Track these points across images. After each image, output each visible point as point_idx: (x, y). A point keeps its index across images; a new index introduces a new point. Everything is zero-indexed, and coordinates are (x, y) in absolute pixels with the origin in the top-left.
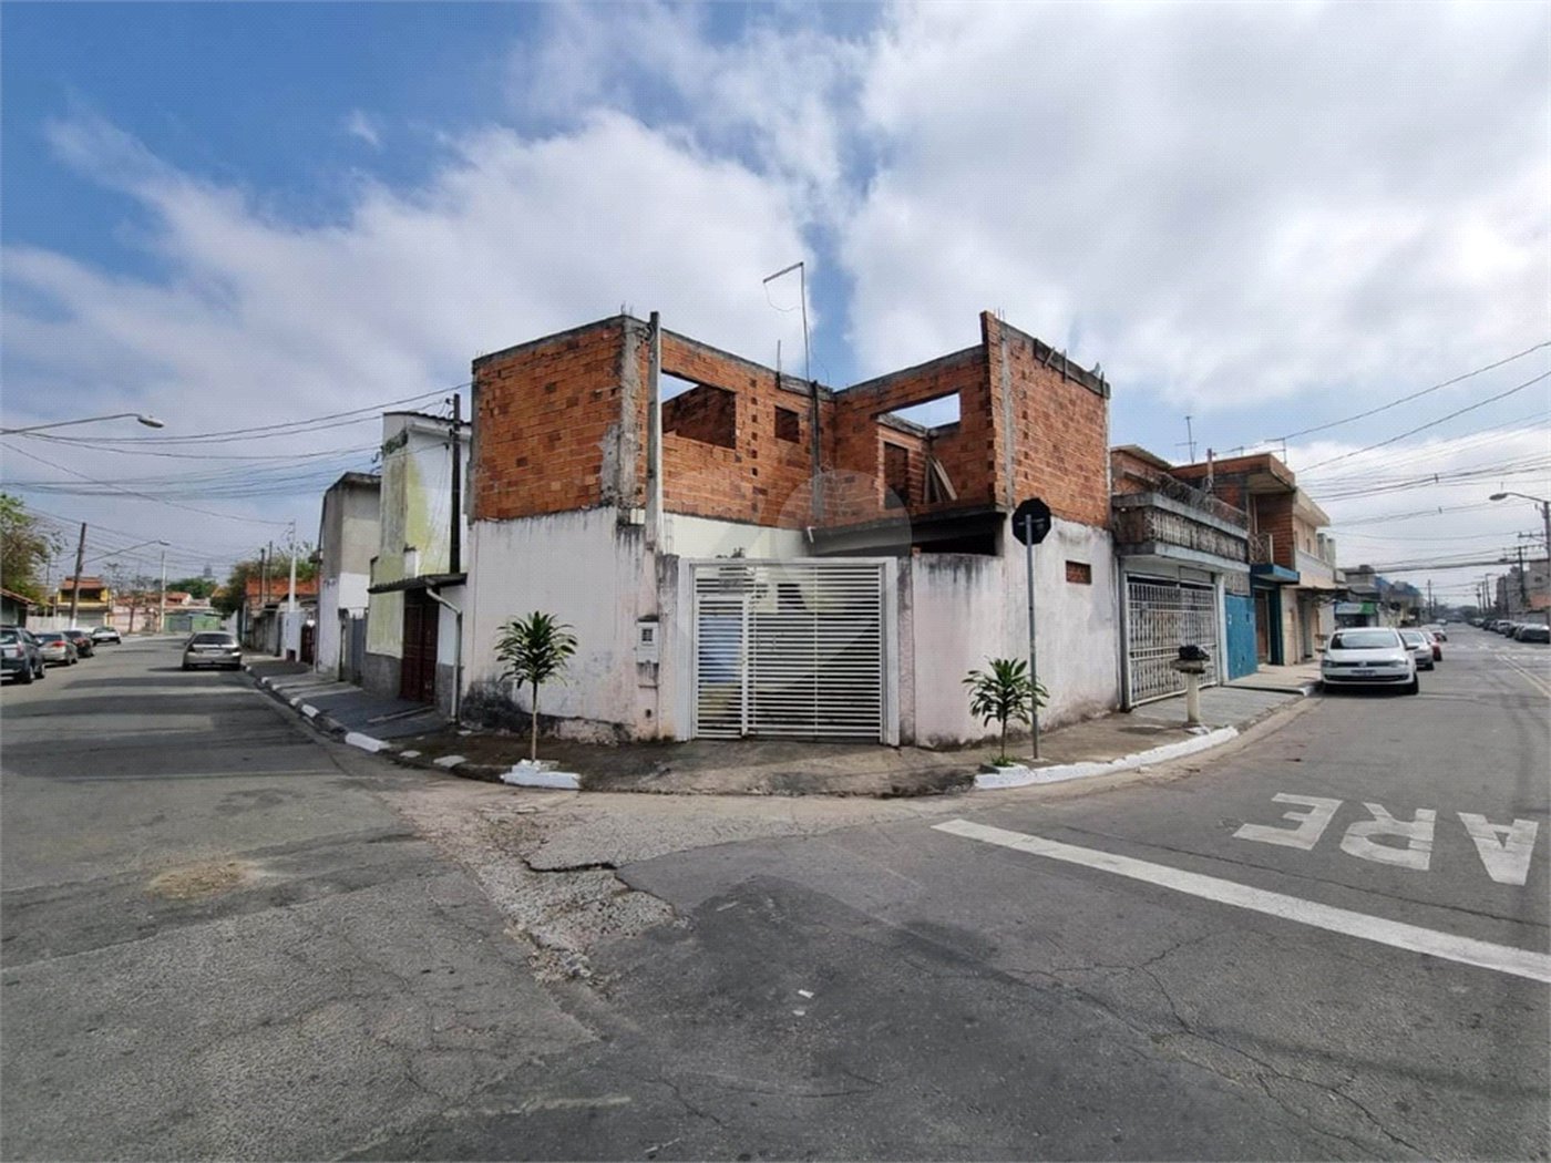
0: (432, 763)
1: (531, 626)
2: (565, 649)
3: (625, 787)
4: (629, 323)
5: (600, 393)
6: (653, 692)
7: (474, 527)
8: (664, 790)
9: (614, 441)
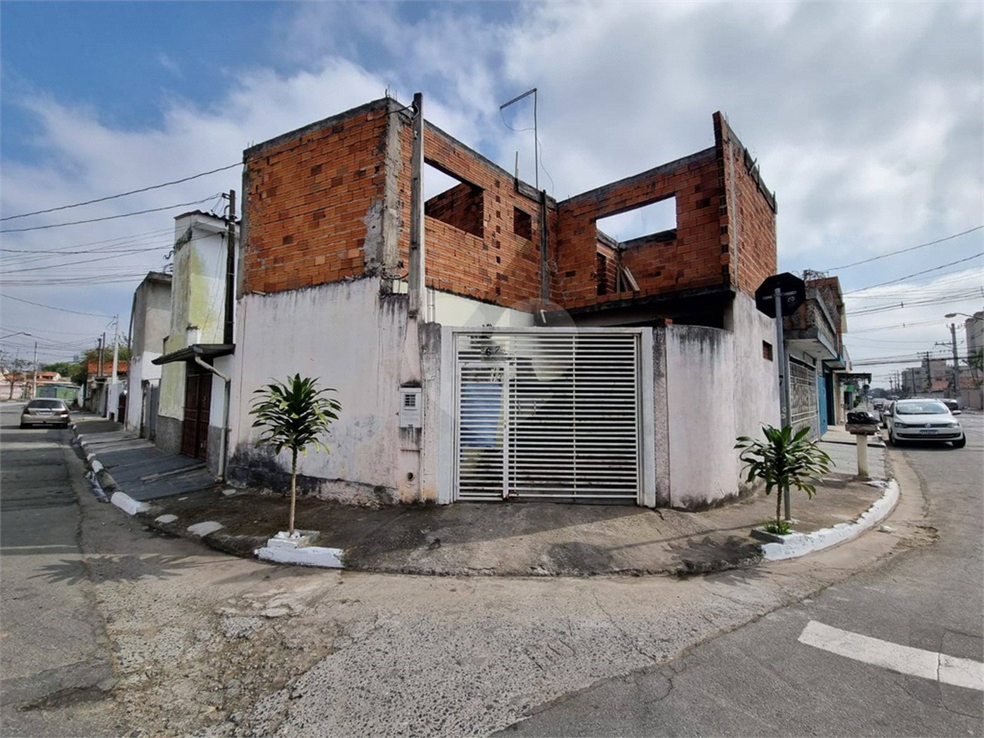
0: (186, 531)
1: (291, 389)
2: (327, 413)
3: (394, 566)
4: (393, 107)
5: (365, 171)
6: (416, 455)
7: (243, 300)
8: (438, 570)
9: (377, 215)
